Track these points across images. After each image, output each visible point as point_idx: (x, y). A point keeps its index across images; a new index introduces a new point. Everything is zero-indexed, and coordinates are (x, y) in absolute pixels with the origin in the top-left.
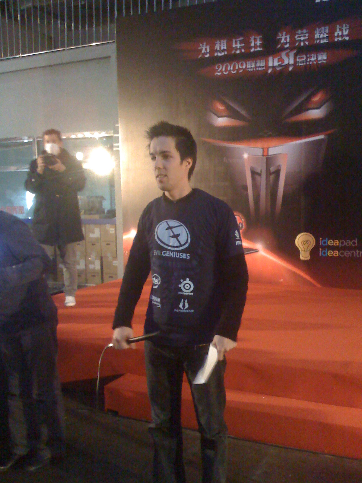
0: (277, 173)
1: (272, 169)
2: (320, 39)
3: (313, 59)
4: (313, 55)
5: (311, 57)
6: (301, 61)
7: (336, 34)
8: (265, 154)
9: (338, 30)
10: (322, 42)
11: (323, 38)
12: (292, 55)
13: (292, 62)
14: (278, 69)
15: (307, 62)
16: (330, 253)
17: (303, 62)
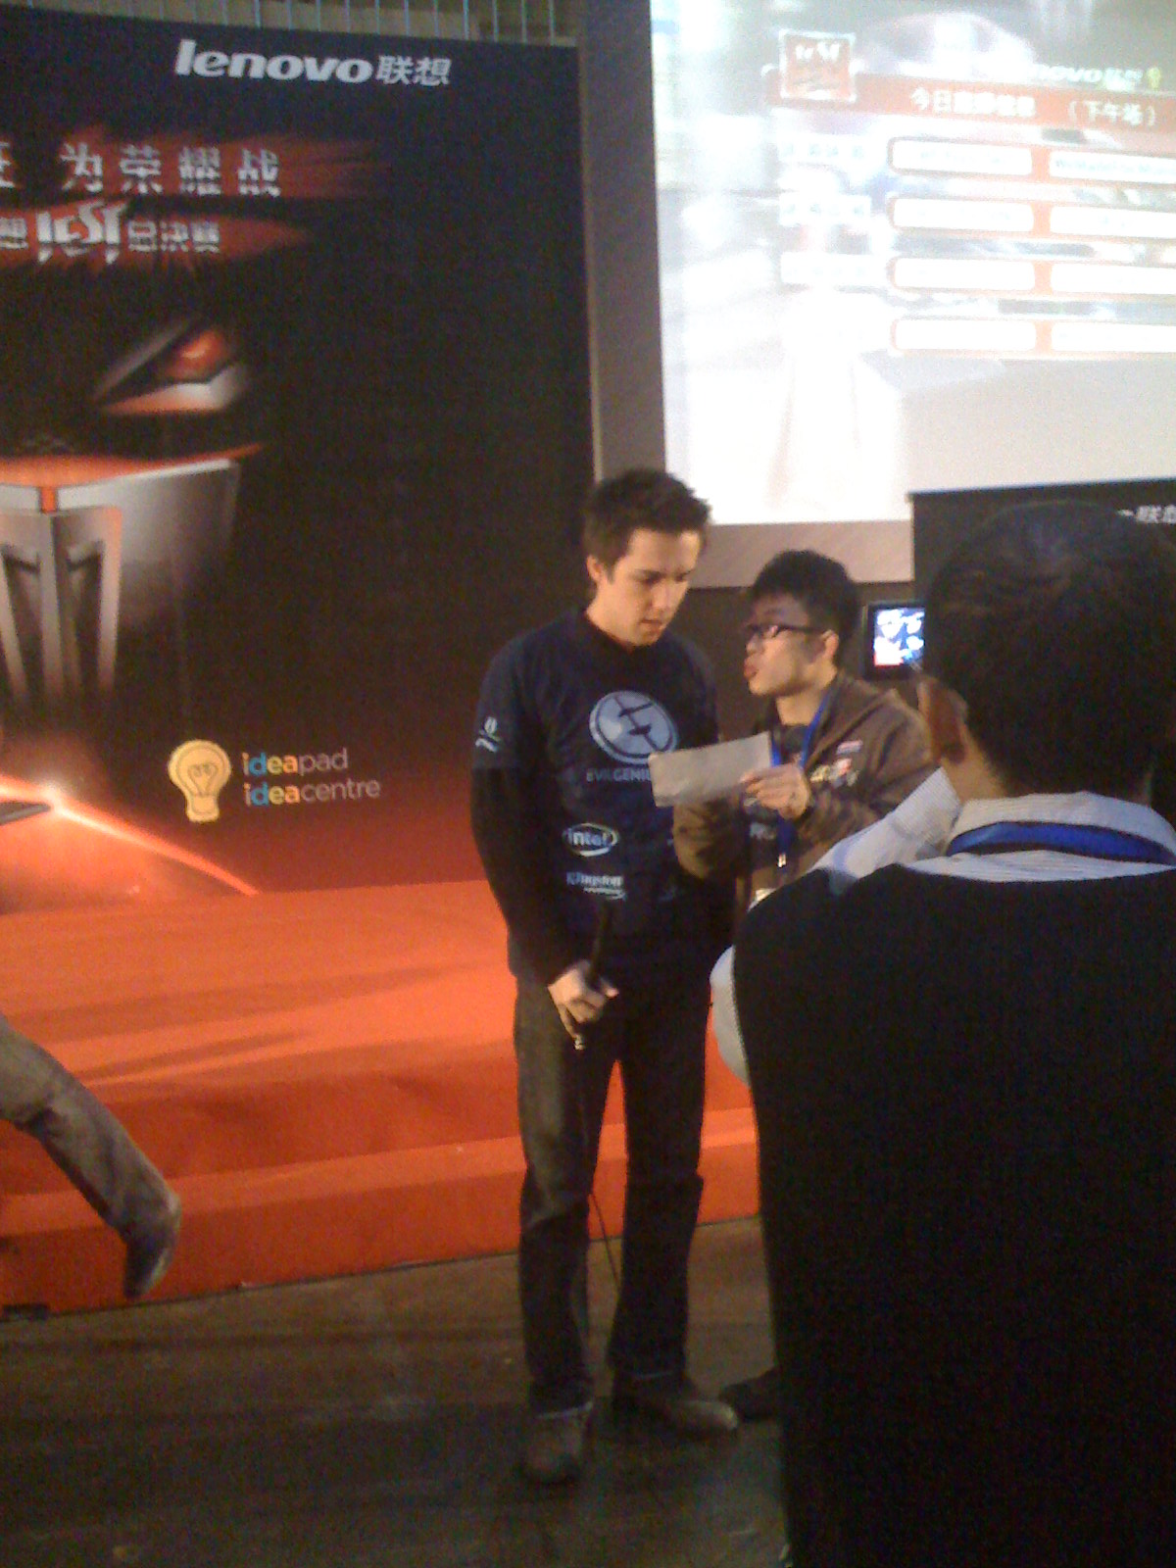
0: (93, 564)
1: (76, 553)
2: (195, 180)
3: (178, 237)
4: (176, 225)
5: (170, 230)
6: (144, 237)
7: (242, 175)
8: (48, 505)
9: (247, 163)
10: (202, 190)
11: (206, 181)
12: (112, 214)
13: (113, 237)
14: (71, 252)
15: (159, 241)
16: (275, 795)
17: (148, 242)
